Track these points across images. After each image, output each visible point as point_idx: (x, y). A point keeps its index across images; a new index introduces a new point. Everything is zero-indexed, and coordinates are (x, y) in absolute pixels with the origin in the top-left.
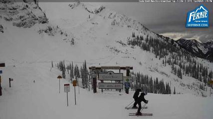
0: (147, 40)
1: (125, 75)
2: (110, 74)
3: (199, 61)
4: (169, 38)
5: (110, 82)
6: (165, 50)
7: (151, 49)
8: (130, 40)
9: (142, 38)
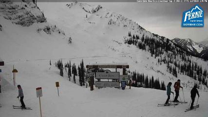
0: (143, 39)
1: (121, 73)
2: (107, 72)
3: (194, 59)
4: (164, 38)
5: (107, 80)
6: (160, 49)
7: (147, 47)
8: (126, 39)
9: (138, 38)
